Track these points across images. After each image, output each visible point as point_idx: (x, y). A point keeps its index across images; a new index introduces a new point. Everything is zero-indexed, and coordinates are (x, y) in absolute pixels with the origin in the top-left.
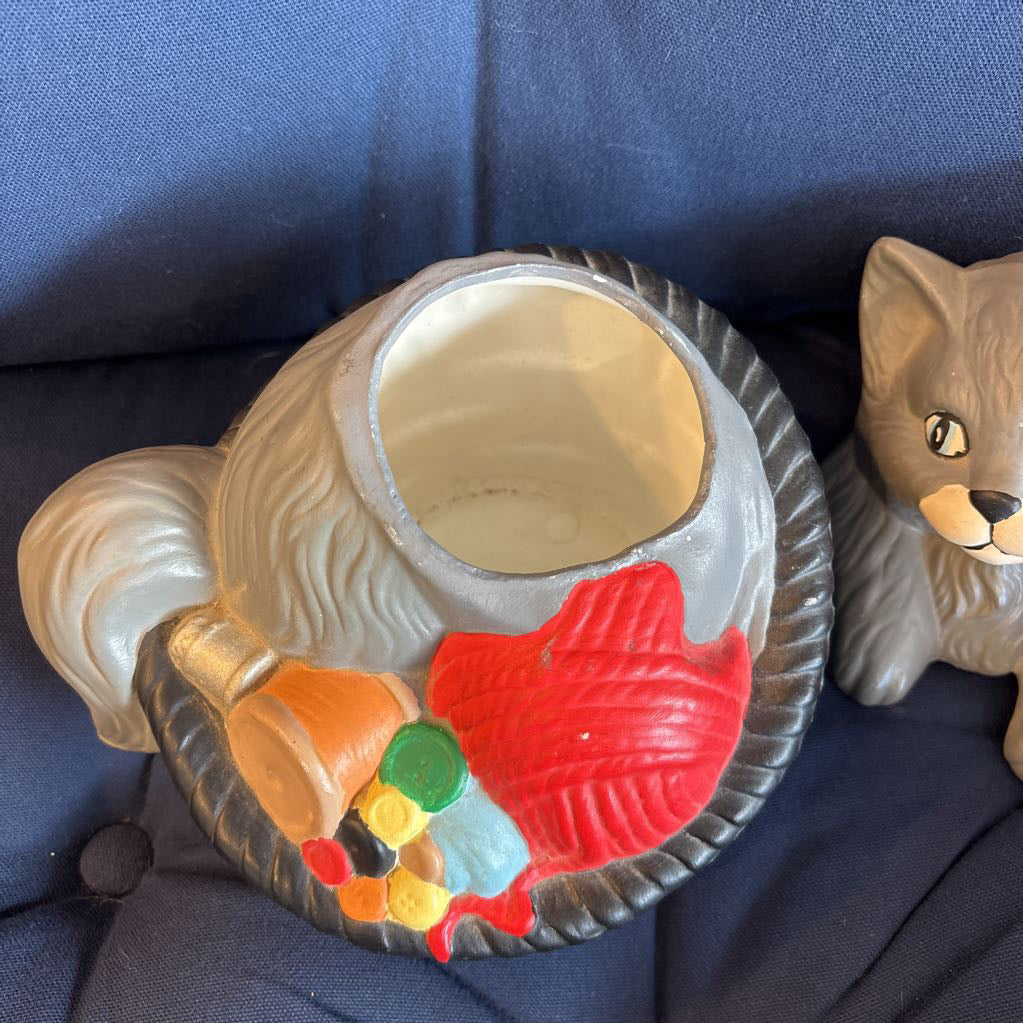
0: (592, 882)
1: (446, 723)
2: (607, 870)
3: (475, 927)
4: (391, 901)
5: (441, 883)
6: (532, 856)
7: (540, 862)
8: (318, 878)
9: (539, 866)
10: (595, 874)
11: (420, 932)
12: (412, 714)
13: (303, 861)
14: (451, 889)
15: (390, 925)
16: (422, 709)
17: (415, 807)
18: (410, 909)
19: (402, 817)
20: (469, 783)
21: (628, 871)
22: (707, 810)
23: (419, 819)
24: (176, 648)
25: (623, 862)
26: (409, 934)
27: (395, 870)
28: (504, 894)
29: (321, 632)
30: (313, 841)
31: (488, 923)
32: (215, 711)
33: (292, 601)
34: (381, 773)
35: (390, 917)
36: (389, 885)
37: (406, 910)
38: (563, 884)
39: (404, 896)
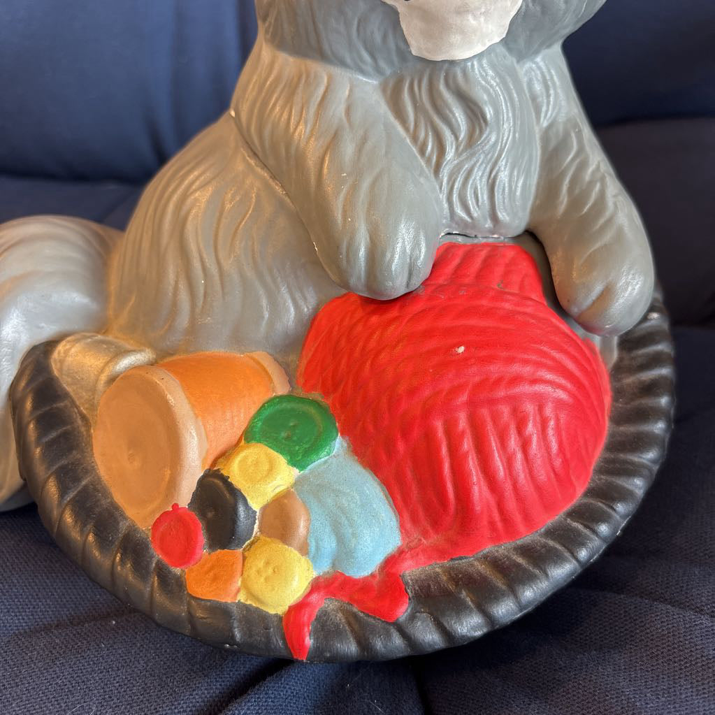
0: (471, 570)
1: (316, 395)
2: (485, 557)
3: (340, 615)
4: (246, 574)
5: (304, 550)
6: (403, 539)
7: (412, 545)
8: (165, 560)
9: (411, 549)
10: (472, 562)
11: (276, 615)
12: (281, 389)
13: (151, 546)
14: (315, 560)
15: (242, 606)
16: (291, 386)
17: (281, 460)
18: (267, 579)
19: (266, 467)
20: (339, 444)
21: (509, 558)
22: (586, 495)
23: (284, 475)
24: (59, 353)
25: (503, 549)
26: (263, 617)
27: (253, 543)
28: (373, 575)
29: (200, 303)
30: (166, 513)
31: (355, 609)
32: (84, 417)
33: (177, 277)
34: (248, 436)
35: (242, 598)
36: (244, 558)
37: (262, 580)
38: (438, 574)
39: (261, 564)
